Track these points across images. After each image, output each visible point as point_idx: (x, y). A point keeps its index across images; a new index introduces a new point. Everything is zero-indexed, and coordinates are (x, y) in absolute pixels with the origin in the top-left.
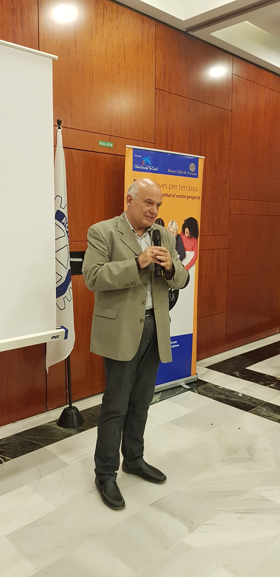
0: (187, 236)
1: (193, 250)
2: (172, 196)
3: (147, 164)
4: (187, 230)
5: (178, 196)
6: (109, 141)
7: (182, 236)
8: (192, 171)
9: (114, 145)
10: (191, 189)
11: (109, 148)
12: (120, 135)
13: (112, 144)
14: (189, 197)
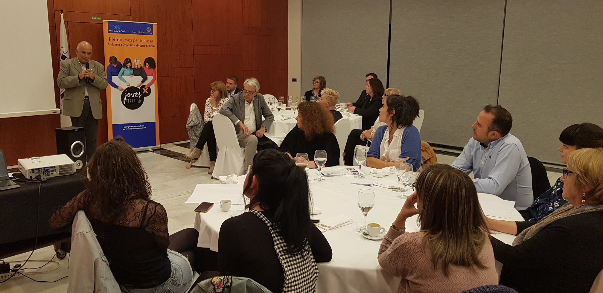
0: (148, 67)
1: (152, 75)
2: (135, 46)
3: (117, 29)
4: (147, 64)
5: (140, 46)
6: (98, 16)
7: (144, 67)
8: (148, 31)
10: (148, 42)
11: (98, 20)
12: (106, 13)
13: (100, 18)
14: (147, 46)
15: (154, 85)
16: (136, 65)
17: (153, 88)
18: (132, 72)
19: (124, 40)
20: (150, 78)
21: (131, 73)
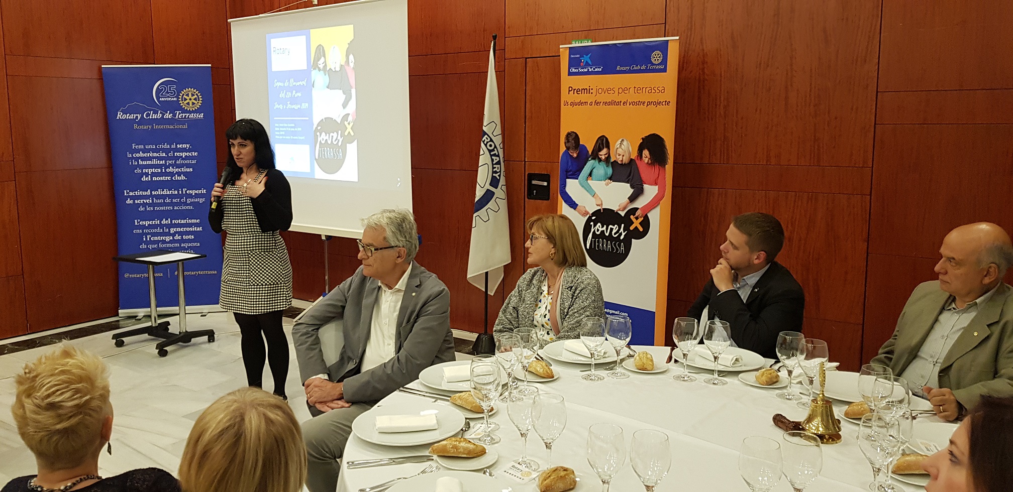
0: (646, 161)
1: (656, 184)
2: (622, 103)
3: (587, 64)
5: (633, 103)
7: (637, 161)
8: (656, 63)
10: (653, 91)
12: (603, 27)
14: (649, 103)
15: (657, 210)
16: (619, 155)
17: (656, 217)
18: (610, 171)
19: (597, 91)
20: (651, 192)
21: (606, 174)
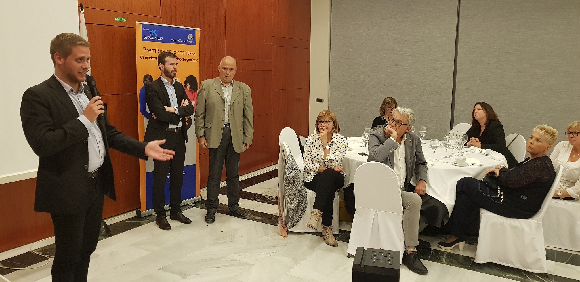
0: (188, 89)
1: (194, 100)
3: (154, 35)
4: (188, 85)
6: (123, 17)
8: (190, 40)
9: (127, 20)
10: (190, 54)
11: (123, 22)
12: (132, 12)
13: (125, 19)
14: (188, 60)
